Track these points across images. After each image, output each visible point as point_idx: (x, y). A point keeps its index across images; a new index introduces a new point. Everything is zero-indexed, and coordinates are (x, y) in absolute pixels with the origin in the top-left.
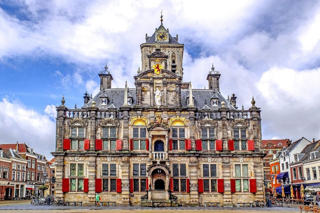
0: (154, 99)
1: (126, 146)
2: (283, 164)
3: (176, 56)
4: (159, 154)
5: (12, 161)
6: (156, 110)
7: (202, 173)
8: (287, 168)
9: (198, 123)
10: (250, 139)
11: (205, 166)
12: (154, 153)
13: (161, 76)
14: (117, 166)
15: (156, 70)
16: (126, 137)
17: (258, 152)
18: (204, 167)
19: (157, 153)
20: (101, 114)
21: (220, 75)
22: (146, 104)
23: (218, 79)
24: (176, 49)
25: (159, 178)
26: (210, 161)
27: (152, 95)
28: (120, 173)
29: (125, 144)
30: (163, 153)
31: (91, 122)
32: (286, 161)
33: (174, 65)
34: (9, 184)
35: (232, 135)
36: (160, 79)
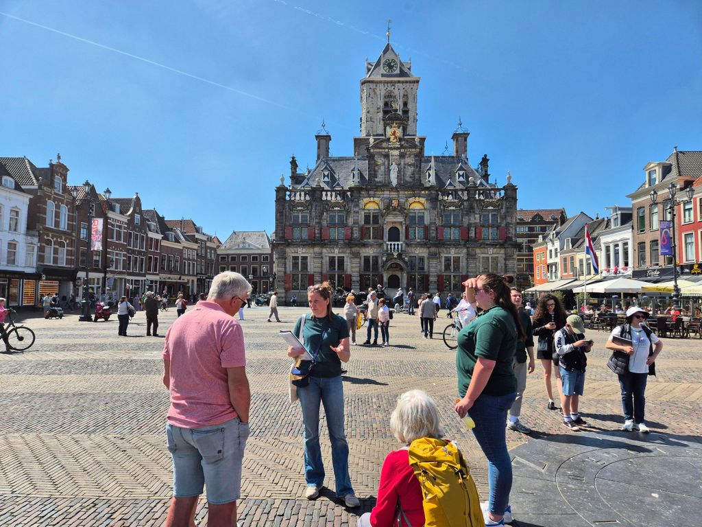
0: (389, 175)
1: (356, 235)
2: (551, 251)
3: (409, 96)
4: (394, 245)
5: (184, 247)
6: (392, 189)
7: (443, 267)
8: (556, 256)
9: (440, 205)
10: (503, 225)
11: (448, 259)
12: (389, 243)
13: (398, 145)
14: (345, 259)
15: (392, 137)
16: (356, 223)
17: (510, 243)
18: (445, 260)
19: (393, 243)
20: (327, 195)
21: (468, 134)
22: (380, 182)
23: (466, 140)
24: (408, 84)
25: (394, 273)
26: (453, 253)
27: (386, 170)
28: (349, 267)
29: (355, 232)
30: (400, 243)
31: (316, 206)
32: (555, 247)
33: (405, 109)
34: (180, 279)
35: (480, 220)
36: (397, 148)
